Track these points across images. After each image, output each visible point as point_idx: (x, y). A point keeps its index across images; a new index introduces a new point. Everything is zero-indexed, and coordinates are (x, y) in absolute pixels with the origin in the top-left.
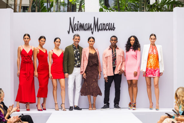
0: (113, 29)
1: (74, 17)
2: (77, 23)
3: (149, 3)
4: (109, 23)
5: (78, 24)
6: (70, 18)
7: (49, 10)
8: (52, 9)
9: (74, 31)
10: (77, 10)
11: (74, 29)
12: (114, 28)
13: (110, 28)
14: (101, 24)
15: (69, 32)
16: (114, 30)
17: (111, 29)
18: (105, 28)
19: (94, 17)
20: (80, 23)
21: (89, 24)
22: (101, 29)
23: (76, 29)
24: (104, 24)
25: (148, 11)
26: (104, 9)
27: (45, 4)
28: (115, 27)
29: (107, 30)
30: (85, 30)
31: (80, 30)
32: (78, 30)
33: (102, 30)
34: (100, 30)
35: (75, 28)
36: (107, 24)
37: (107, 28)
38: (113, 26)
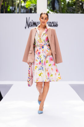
1: (29, 17)
5: (32, 22)
7: (13, 12)
9: (29, 27)
13: (54, 25)
16: (57, 26)
24: (50, 23)
26: (50, 12)
28: (58, 24)
29: (52, 26)
30: (37, 26)
32: (32, 26)
35: (30, 25)
36: (52, 22)
37: (52, 25)
38: (57, 24)
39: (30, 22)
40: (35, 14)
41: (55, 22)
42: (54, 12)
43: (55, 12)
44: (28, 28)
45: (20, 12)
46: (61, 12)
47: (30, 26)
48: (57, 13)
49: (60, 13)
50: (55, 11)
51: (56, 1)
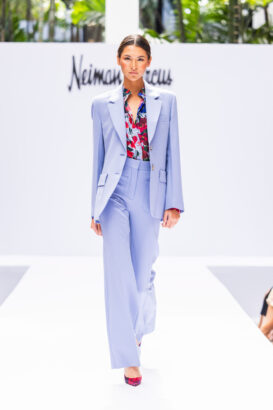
0: (168, 82)
1: (82, 56)
2: (88, 69)
3: (251, 25)
4: (160, 70)
5: (91, 71)
6: (73, 58)
7: (30, 38)
8: (37, 36)
12: (170, 79)
13: (161, 79)
15: (70, 88)
16: (169, 84)
18: (150, 79)
20: (96, 69)
21: (114, 70)
23: (86, 81)
24: (148, 73)
25: (248, 42)
27: (23, 25)
28: (172, 77)
29: (154, 84)
30: (105, 83)
31: (95, 83)
32: (90, 82)
36: (155, 71)
37: (155, 79)
38: (169, 76)
41: (165, 72)
42: (159, 38)
43: (164, 38)
48: (170, 41)
50: (162, 35)
51: (166, 5)
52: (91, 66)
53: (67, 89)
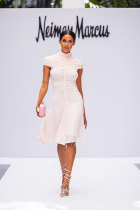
0: (106, 34)
1: (46, 17)
2: (50, 26)
4: (101, 26)
5: (52, 27)
6: (40, 18)
9: (46, 38)
10: (52, 4)
11: (45, 35)
12: (108, 33)
13: (101, 33)
14: (88, 27)
15: (37, 40)
16: (107, 36)
17: (104, 35)
18: (94, 33)
19: (77, 17)
20: (55, 26)
21: (69, 26)
22: (87, 34)
23: (48, 35)
24: (92, 28)
26: (91, 4)
28: (109, 31)
29: (96, 36)
31: (55, 36)
32: (51, 35)
33: (89, 36)
34: (86, 36)
35: (47, 33)
36: (97, 26)
37: (97, 33)
38: (107, 30)
39: (48, 27)
40: (57, 9)
41: (104, 27)
42: (99, 5)
43: (102, 5)
44: (44, 39)
45: (24, 5)
46: (115, 4)
47: (47, 36)
48: (107, 7)
49: (113, 7)
50: (101, 3)
52: (52, 24)
53: (35, 40)
